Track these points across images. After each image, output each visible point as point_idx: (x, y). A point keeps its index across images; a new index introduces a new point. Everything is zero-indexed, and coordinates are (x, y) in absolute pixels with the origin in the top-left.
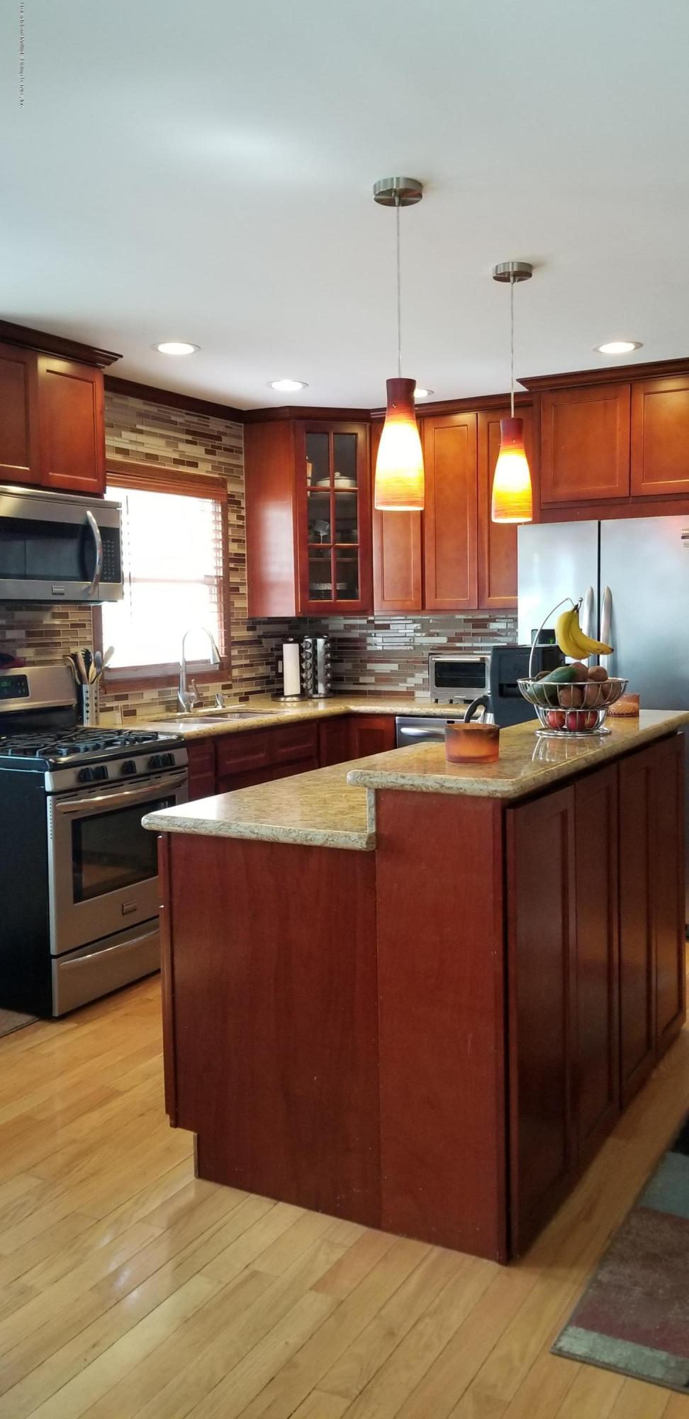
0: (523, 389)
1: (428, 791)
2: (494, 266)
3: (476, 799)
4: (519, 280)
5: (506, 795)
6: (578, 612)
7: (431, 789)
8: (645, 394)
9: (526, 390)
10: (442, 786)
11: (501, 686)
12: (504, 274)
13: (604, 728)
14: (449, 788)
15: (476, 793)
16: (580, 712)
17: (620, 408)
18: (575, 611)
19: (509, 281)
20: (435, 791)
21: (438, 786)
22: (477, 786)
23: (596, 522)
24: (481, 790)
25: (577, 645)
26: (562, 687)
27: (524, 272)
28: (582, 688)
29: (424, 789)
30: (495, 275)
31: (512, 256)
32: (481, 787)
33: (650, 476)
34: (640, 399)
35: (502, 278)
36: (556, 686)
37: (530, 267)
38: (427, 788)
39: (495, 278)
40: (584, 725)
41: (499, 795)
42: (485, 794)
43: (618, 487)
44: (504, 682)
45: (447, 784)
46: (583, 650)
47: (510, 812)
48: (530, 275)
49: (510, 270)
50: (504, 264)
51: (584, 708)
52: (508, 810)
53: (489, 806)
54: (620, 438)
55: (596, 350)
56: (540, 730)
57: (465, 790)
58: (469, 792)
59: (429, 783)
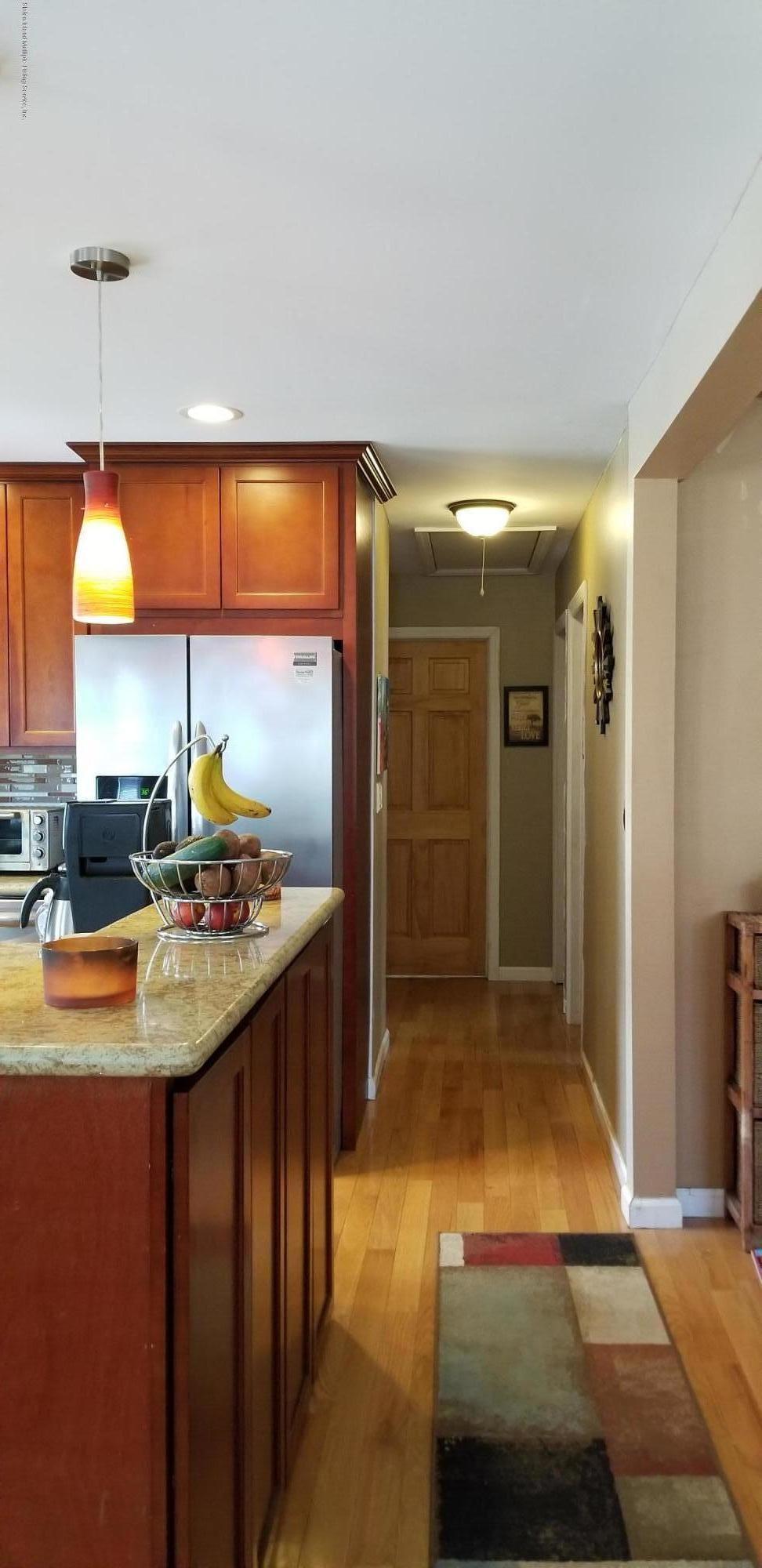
0: (76, 458)
1: (30, 1073)
2: (72, 250)
3: (118, 1081)
4: (110, 279)
5: (179, 1073)
6: (221, 755)
7: (36, 1071)
8: (238, 482)
9: (81, 460)
10: (58, 1064)
11: (82, 861)
12: (87, 263)
13: (259, 924)
14: (72, 1066)
15: (124, 1072)
16: (228, 903)
17: (206, 497)
18: (217, 754)
19: (95, 279)
20: (43, 1073)
21: (50, 1064)
22: (124, 1059)
23: (184, 637)
24: (134, 1066)
25: (221, 805)
26: (205, 868)
27: (116, 269)
28: (230, 868)
29: (23, 1071)
30: (73, 264)
31: (101, 241)
32: (133, 1060)
33: (246, 585)
34: (231, 486)
35: (84, 270)
36: (197, 866)
37: (126, 259)
38: (30, 1067)
39: (75, 270)
40: (232, 923)
41: (166, 1073)
42: (141, 1072)
43: (204, 596)
44: (87, 854)
45: (68, 1060)
46: (228, 810)
47: (179, 1097)
48: (125, 273)
49: (98, 260)
50: (88, 248)
51: (234, 898)
52: (176, 1095)
53: (144, 1091)
54: (208, 534)
55: (184, 414)
56: (163, 929)
57: (103, 1068)
58: (110, 1071)
59: (34, 1059)
